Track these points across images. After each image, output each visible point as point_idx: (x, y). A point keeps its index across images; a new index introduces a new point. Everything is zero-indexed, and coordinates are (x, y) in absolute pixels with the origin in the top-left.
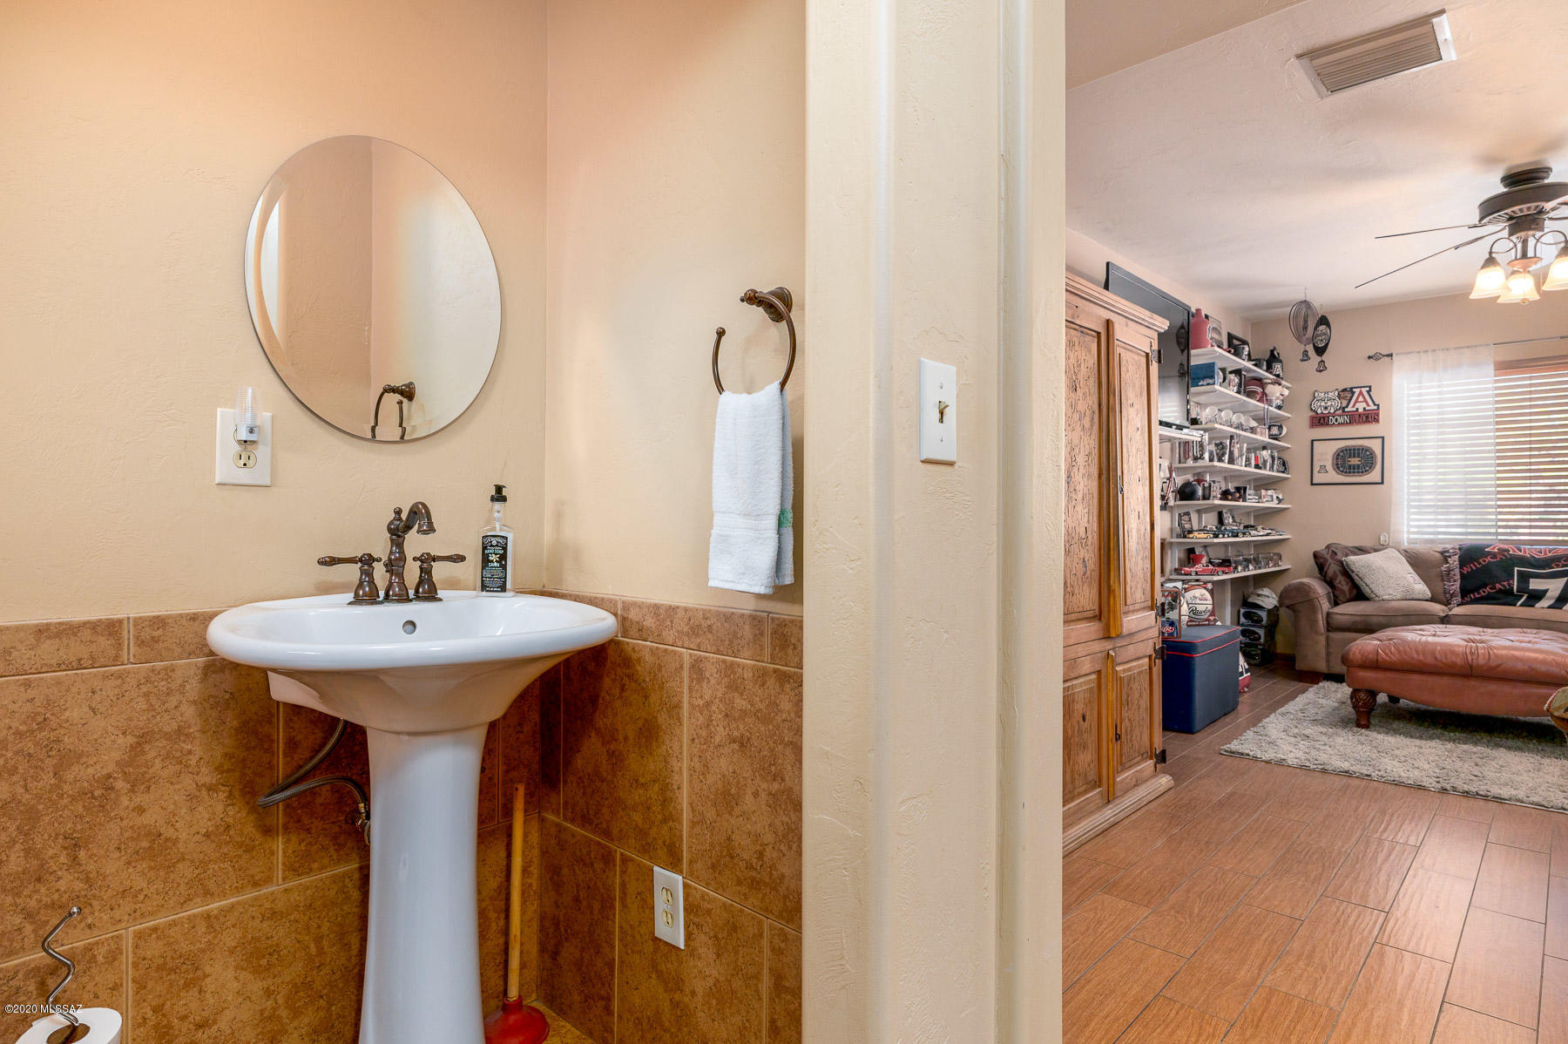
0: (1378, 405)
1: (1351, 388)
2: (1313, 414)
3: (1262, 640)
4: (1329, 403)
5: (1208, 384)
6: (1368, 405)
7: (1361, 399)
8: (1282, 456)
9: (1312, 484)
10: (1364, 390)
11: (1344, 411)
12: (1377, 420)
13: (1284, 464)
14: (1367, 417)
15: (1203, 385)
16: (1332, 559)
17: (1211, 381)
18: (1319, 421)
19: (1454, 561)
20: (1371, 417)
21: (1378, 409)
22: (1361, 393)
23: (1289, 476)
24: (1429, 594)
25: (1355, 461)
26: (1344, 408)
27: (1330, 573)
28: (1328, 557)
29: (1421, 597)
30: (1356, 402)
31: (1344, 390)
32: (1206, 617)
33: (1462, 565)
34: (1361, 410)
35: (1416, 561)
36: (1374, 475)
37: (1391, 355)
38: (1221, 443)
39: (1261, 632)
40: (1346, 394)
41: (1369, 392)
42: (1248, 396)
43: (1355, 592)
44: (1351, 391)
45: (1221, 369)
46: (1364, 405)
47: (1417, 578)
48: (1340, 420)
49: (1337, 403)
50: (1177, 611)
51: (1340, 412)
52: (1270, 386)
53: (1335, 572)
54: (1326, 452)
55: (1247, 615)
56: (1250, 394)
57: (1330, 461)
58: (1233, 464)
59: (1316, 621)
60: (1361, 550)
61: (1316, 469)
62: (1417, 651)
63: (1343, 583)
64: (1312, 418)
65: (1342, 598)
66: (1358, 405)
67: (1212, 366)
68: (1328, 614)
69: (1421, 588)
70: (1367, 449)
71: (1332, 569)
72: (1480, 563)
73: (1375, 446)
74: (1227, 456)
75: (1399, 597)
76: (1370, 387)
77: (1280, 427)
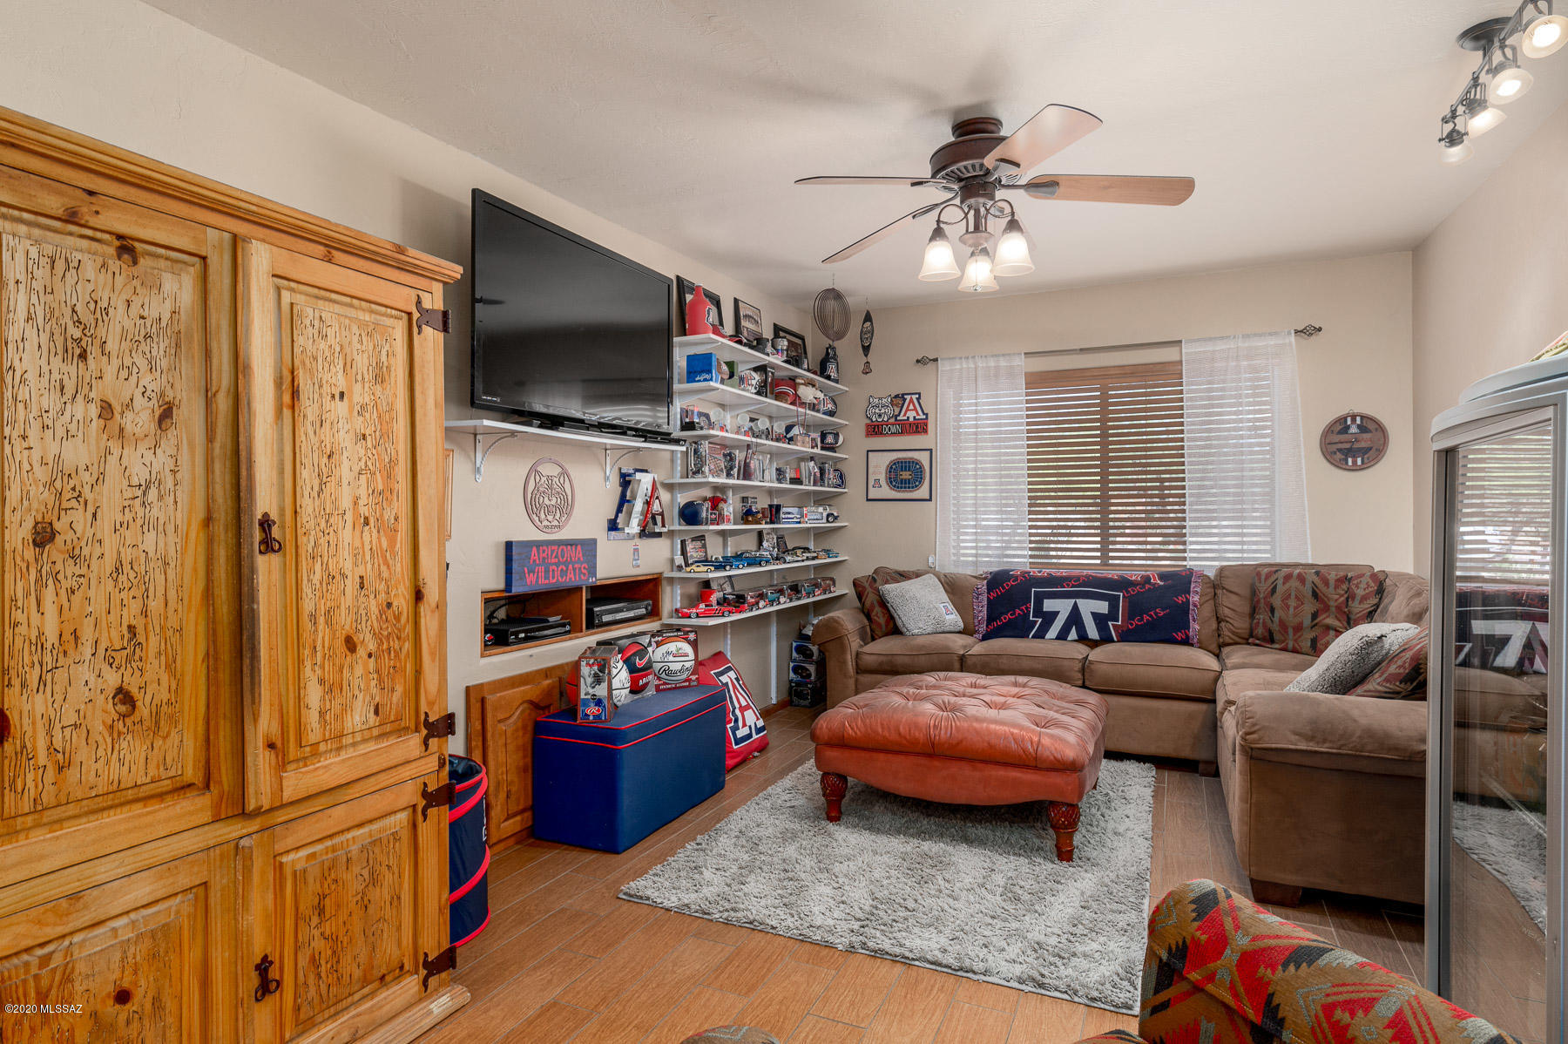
0: (927, 415)
1: (903, 395)
2: (869, 422)
3: (812, 678)
4: (883, 411)
5: (705, 380)
6: (918, 414)
7: (911, 407)
8: (838, 466)
9: (868, 500)
10: (914, 397)
11: (896, 420)
12: (925, 431)
13: (841, 477)
14: (917, 427)
15: (699, 381)
16: (871, 587)
17: (707, 376)
18: (874, 430)
19: (983, 586)
20: (919, 427)
21: (927, 418)
22: (911, 400)
23: (846, 490)
24: (961, 625)
25: (906, 475)
26: (896, 416)
27: (868, 604)
28: (867, 585)
29: (952, 629)
30: (907, 410)
31: (897, 396)
32: (684, 676)
33: (989, 589)
34: (911, 419)
35: (953, 587)
36: (923, 492)
37: (936, 360)
38: (730, 454)
39: (812, 668)
40: (899, 399)
41: (918, 399)
42: (776, 399)
43: (891, 625)
44: (902, 397)
45: (726, 363)
46: (914, 413)
47: (951, 607)
48: (893, 429)
49: (889, 411)
50: (605, 685)
51: (892, 420)
52: (802, 387)
53: (872, 603)
54: (881, 463)
55: (799, 650)
56: (779, 396)
57: (884, 475)
58: (750, 479)
59: (844, 662)
60: (903, 576)
61: (871, 482)
62: (882, 724)
63: (880, 615)
64: (868, 426)
65: (878, 632)
66: (909, 414)
67: (708, 357)
68: (858, 654)
69: (953, 619)
70: (917, 462)
71: (871, 598)
72: (1004, 588)
73: (923, 458)
74: (736, 470)
75: (929, 630)
76: (919, 394)
77: (836, 436)
